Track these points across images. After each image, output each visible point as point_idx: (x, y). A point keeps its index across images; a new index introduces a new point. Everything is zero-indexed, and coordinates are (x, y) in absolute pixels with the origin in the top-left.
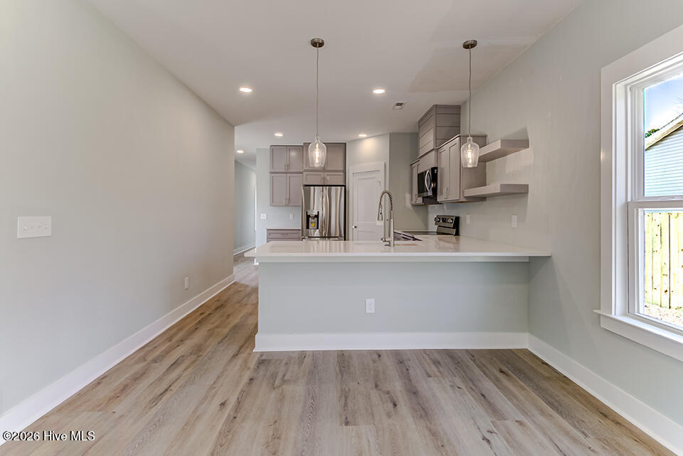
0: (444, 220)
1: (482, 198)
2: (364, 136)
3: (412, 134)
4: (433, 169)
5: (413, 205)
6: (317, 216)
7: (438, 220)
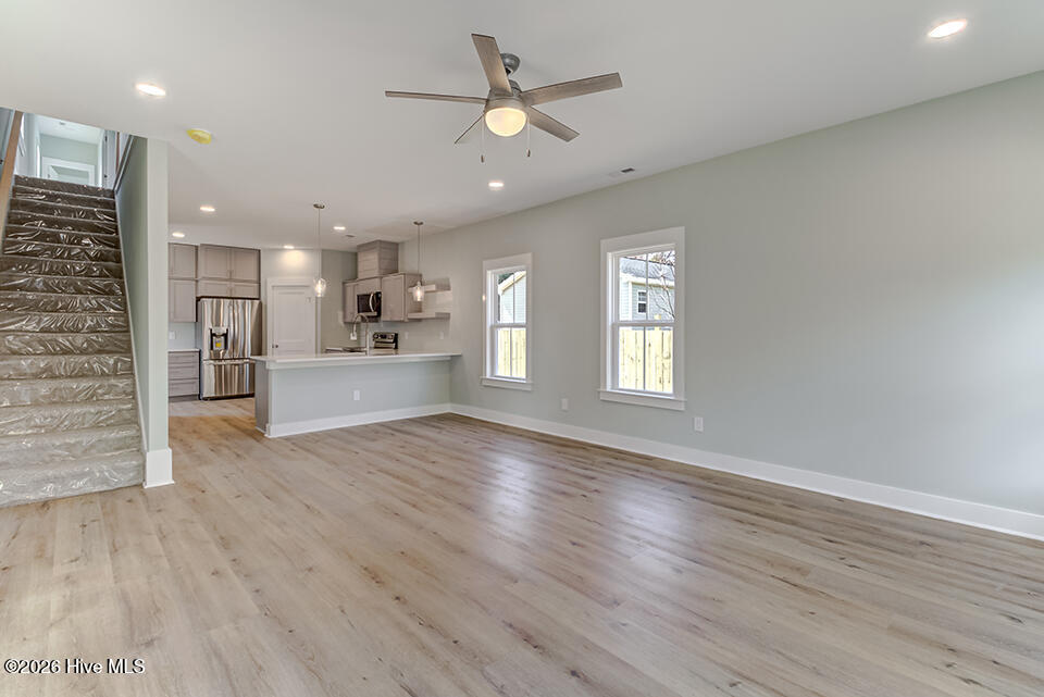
0: (384, 336)
1: (419, 320)
2: (291, 247)
3: (352, 253)
4: (377, 294)
5: (345, 323)
6: (225, 335)
7: (375, 336)
